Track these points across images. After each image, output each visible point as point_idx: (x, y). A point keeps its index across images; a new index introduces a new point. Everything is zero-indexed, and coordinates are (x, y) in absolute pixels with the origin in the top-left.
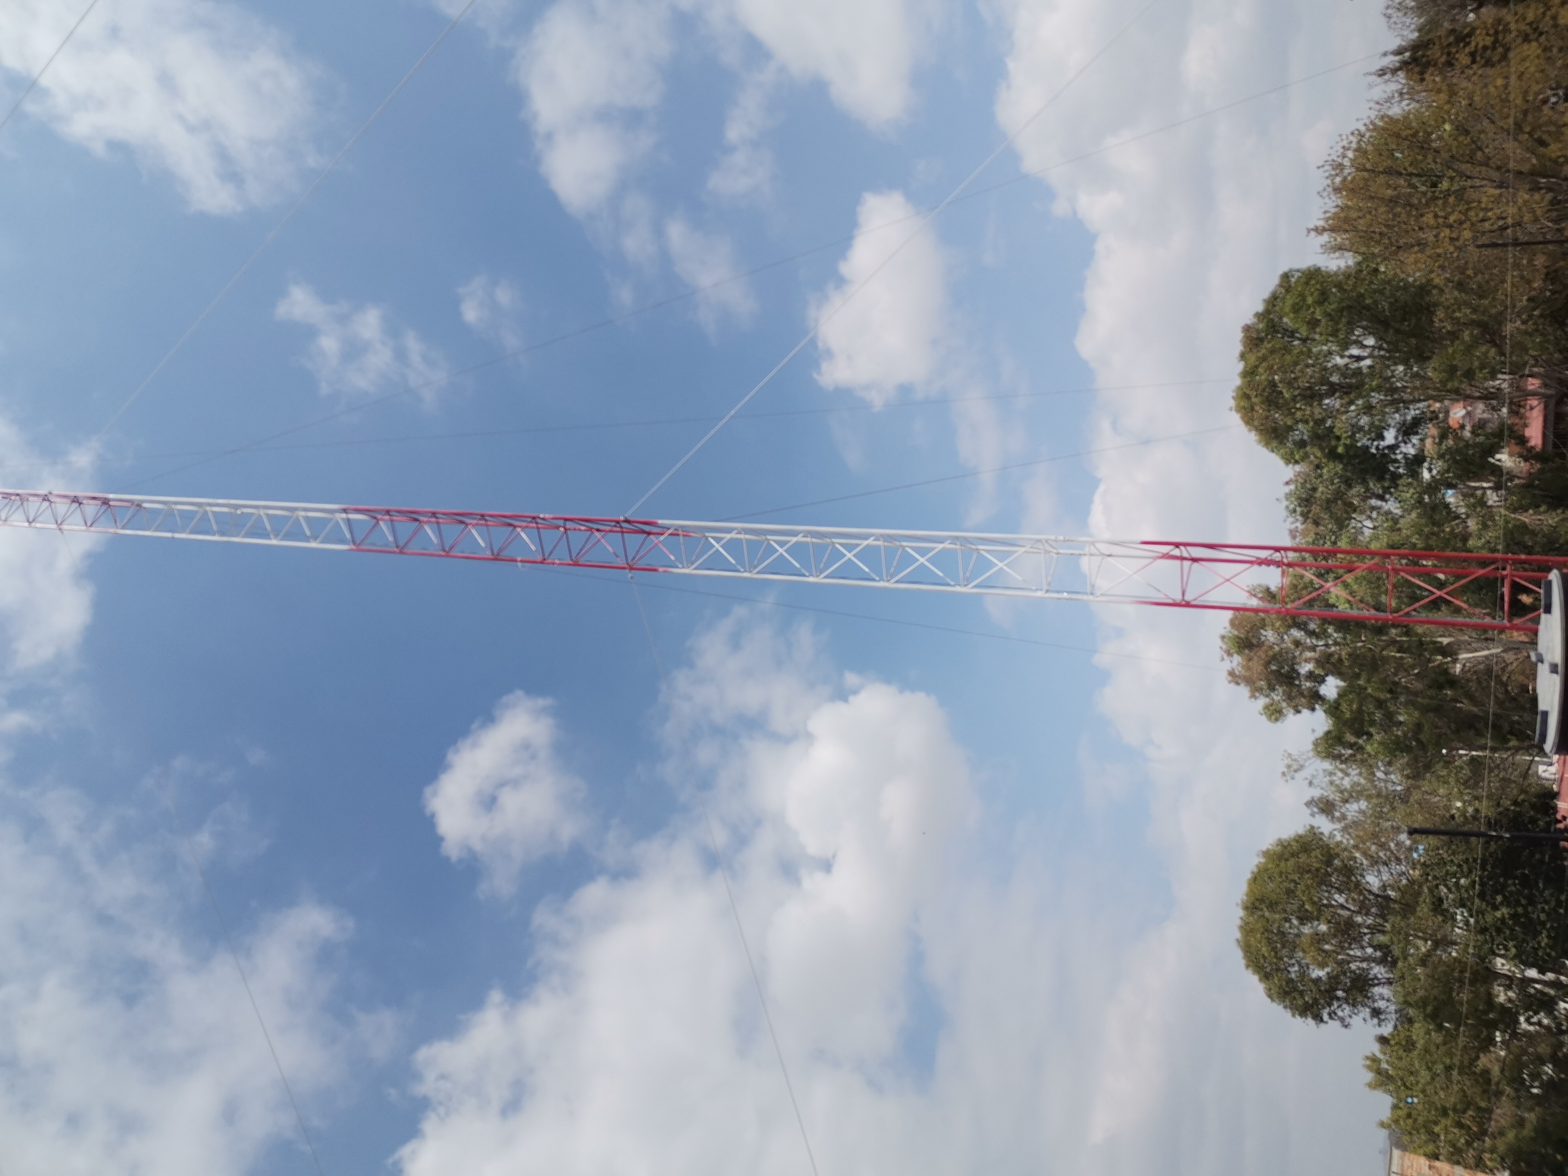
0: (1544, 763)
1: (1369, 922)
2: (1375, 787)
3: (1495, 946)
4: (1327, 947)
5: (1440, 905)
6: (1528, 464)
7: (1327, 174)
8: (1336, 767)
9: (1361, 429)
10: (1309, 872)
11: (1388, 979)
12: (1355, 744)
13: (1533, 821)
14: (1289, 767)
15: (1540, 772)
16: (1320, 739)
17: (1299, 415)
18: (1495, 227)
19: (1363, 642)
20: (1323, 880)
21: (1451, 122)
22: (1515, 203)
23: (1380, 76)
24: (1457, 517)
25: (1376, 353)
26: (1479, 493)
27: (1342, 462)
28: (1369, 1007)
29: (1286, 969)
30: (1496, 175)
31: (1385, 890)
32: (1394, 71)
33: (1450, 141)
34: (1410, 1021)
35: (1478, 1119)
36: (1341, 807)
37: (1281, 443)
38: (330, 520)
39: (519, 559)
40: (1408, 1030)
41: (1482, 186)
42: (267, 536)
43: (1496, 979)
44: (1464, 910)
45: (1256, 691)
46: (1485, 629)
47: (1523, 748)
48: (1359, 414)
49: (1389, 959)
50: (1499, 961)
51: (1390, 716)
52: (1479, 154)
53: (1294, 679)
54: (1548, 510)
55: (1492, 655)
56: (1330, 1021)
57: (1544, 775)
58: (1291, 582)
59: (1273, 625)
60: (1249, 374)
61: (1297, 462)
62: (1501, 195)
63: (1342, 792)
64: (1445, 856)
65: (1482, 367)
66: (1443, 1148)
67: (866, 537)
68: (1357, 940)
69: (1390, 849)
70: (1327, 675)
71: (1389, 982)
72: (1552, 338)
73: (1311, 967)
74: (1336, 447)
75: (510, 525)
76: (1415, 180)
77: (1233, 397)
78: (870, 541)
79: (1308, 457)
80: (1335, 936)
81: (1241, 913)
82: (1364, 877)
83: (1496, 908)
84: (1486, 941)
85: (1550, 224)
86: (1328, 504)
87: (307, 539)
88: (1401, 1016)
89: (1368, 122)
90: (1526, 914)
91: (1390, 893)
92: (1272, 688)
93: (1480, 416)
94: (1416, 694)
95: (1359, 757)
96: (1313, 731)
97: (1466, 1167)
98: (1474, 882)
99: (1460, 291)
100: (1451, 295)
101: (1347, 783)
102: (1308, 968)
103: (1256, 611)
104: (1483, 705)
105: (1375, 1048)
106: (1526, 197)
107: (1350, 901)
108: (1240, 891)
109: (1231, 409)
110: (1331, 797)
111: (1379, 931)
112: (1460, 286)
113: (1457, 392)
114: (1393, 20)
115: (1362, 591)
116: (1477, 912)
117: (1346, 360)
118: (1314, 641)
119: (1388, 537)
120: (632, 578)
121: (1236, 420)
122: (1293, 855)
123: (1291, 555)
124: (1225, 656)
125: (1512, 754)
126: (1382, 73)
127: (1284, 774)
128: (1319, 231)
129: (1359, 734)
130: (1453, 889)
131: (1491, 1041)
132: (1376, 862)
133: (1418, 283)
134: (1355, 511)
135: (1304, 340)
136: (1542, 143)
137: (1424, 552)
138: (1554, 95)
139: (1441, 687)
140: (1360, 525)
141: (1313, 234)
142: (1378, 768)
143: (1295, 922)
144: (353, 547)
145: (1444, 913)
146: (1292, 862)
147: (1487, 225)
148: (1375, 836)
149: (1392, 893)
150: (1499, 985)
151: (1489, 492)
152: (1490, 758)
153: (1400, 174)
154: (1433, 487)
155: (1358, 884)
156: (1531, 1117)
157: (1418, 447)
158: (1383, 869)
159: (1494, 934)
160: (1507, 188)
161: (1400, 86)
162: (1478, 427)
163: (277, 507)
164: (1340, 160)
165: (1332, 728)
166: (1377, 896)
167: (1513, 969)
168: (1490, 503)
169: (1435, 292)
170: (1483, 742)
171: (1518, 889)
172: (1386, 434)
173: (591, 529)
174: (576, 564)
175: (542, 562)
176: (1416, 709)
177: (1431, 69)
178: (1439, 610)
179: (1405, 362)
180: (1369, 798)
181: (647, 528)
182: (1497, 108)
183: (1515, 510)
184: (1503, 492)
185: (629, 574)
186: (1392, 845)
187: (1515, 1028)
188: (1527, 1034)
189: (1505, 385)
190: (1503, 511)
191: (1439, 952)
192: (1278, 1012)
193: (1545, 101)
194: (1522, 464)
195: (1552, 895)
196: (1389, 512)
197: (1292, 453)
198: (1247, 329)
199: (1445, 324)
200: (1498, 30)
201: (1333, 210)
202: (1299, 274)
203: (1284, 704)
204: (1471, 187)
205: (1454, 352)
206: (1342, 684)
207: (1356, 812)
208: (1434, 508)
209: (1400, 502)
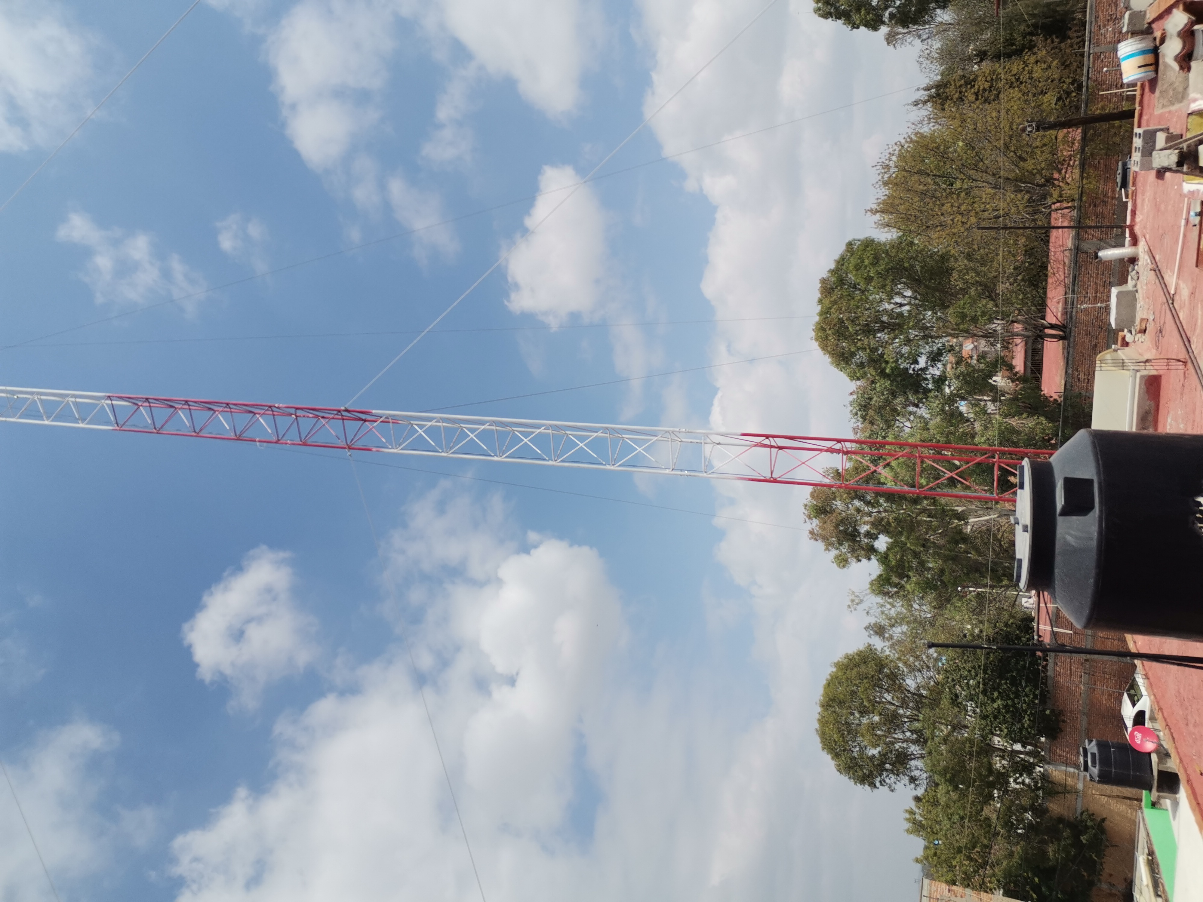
0: (1026, 597)
1: (908, 713)
2: (913, 615)
3: (993, 729)
4: (879, 732)
5: (956, 700)
6: (1014, 384)
7: (879, 172)
8: (886, 601)
9: (902, 355)
10: (866, 678)
11: (921, 754)
12: (899, 583)
13: (1018, 638)
14: (853, 601)
15: (1023, 603)
16: (875, 580)
17: (859, 344)
18: (992, 216)
19: (904, 510)
20: (876, 684)
21: (963, 141)
22: (1005, 200)
23: (915, 105)
24: (968, 420)
25: (913, 301)
26: (982, 403)
27: (890, 379)
28: (908, 776)
29: (850, 749)
30: (990, 179)
31: (919, 690)
32: (925, 102)
33: (962, 154)
34: (937, 785)
35: (981, 853)
36: (889, 630)
37: (847, 363)
38: (98, 405)
39: (257, 439)
40: (935, 791)
41: (983, 187)
42: (40, 418)
43: (994, 752)
44: (973, 703)
45: (829, 545)
46: (986, 500)
47: (1011, 586)
48: (901, 345)
49: (922, 740)
50: (996, 739)
51: (922, 563)
52: (981, 163)
53: (855, 536)
54: (1028, 417)
55: (991, 519)
56: (881, 787)
57: (1025, 605)
58: (853, 466)
59: (841, 496)
60: (825, 313)
61: (858, 379)
62: (995, 194)
63: (890, 619)
64: (960, 664)
65: (984, 314)
66: (958, 875)
67: (538, 427)
68: (899, 727)
69: (922, 660)
70: (879, 534)
71: (922, 757)
72: (1029, 296)
73: (868, 747)
74: (885, 369)
75: (250, 412)
76: (938, 180)
77: (813, 330)
78: (542, 430)
79: (867, 375)
80: (885, 724)
81: (819, 709)
82: (905, 680)
83: (994, 701)
84: (987, 725)
85: (1027, 216)
86: (880, 410)
87: (76, 421)
88: (930, 781)
89: (906, 136)
90: (1014, 705)
91: (922, 692)
92: (841, 544)
93: (983, 349)
94: (939, 547)
95: (902, 593)
96: (870, 575)
97: (973, 889)
98: (979, 683)
99: (968, 260)
100: (962, 263)
101: (893, 612)
102: (866, 748)
103: (829, 486)
104: (985, 556)
105: (912, 805)
106: (1013, 196)
107: (895, 699)
108: (818, 693)
109: (812, 339)
110: (883, 623)
111: (915, 720)
112: (969, 257)
113: (967, 331)
114: (923, 66)
115: (903, 473)
116: (981, 703)
117: (892, 306)
118: (870, 509)
119: (921, 434)
120: (350, 456)
121: (815, 346)
122: (855, 666)
123: (854, 445)
124: (807, 519)
125: (1005, 590)
126: (916, 104)
127: (849, 606)
128: (874, 212)
129: (901, 577)
130: (965, 688)
131: (991, 797)
132: (913, 670)
133: (940, 253)
134: (898, 415)
135: (863, 292)
136: (1022, 159)
137: (945, 445)
138: (1029, 126)
139: (957, 543)
140: (902, 425)
141: (869, 213)
142: (915, 601)
143: (857, 715)
144: (118, 428)
145: (959, 705)
146: (854, 671)
147: (986, 213)
148: (912, 651)
149: (924, 692)
150: (996, 756)
151: (989, 403)
152: (990, 593)
153: (929, 175)
154: (952, 399)
155: (900, 685)
156: (1018, 849)
157: (941, 369)
158: (918, 674)
159: (992, 720)
160: (1000, 189)
161: (929, 113)
162: (982, 357)
163: (50, 394)
164: (887, 162)
165: (883, 573)
166: (914, 694)
167: (1006, 744)
168: (989, 411)
169: (952, 260)
170: (985, 581)
171: (1008, 687)
172: (920, 360)
173: (317, 416)
174: (305, 444)
175: (276, 443)
176: (940, 558)
177: (949, 102)
178: (956, 487)
179: (932, 309)
180: (908, 623)
181: (363, 416)
182: (993, 133)
183: (1006, 416)
184: (998, 403)
185: (349, 453)
186: (924, 657)
187: (1007, 787)
188: (1014, 791)
189: (999, 328)
190: (997, 416)
191: (955, 734)
192: (845, 782)
193: (1024, 130)
194: (1011, 384)
195: (1030, 690)
196: (921, 417)
197: (855, 372)
198: (823, 281)
199: (959, 283)
200: (993, 79)
201: (883, 198)
202: (859, 243)
203: (849, 555)
204: (976, 187)
205: (964, 304)
206: (890, 540)
207: (899, 633)
208: (952, 415)
209: (929, 409)
